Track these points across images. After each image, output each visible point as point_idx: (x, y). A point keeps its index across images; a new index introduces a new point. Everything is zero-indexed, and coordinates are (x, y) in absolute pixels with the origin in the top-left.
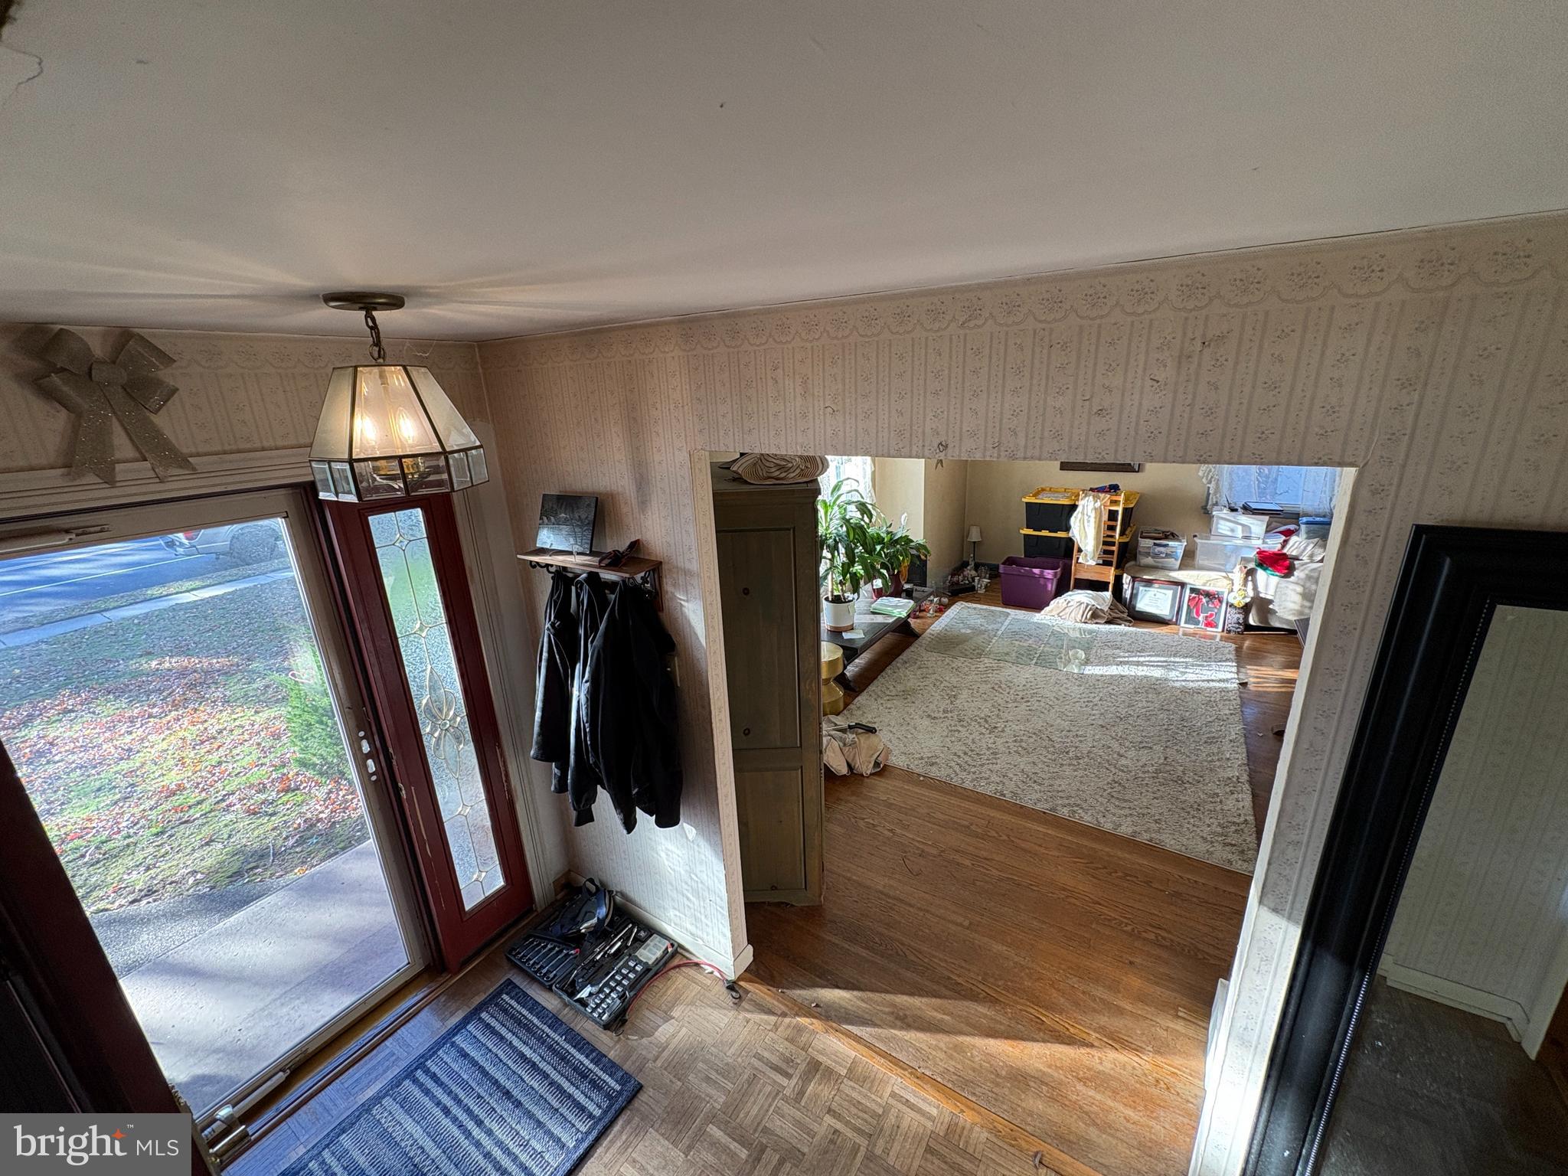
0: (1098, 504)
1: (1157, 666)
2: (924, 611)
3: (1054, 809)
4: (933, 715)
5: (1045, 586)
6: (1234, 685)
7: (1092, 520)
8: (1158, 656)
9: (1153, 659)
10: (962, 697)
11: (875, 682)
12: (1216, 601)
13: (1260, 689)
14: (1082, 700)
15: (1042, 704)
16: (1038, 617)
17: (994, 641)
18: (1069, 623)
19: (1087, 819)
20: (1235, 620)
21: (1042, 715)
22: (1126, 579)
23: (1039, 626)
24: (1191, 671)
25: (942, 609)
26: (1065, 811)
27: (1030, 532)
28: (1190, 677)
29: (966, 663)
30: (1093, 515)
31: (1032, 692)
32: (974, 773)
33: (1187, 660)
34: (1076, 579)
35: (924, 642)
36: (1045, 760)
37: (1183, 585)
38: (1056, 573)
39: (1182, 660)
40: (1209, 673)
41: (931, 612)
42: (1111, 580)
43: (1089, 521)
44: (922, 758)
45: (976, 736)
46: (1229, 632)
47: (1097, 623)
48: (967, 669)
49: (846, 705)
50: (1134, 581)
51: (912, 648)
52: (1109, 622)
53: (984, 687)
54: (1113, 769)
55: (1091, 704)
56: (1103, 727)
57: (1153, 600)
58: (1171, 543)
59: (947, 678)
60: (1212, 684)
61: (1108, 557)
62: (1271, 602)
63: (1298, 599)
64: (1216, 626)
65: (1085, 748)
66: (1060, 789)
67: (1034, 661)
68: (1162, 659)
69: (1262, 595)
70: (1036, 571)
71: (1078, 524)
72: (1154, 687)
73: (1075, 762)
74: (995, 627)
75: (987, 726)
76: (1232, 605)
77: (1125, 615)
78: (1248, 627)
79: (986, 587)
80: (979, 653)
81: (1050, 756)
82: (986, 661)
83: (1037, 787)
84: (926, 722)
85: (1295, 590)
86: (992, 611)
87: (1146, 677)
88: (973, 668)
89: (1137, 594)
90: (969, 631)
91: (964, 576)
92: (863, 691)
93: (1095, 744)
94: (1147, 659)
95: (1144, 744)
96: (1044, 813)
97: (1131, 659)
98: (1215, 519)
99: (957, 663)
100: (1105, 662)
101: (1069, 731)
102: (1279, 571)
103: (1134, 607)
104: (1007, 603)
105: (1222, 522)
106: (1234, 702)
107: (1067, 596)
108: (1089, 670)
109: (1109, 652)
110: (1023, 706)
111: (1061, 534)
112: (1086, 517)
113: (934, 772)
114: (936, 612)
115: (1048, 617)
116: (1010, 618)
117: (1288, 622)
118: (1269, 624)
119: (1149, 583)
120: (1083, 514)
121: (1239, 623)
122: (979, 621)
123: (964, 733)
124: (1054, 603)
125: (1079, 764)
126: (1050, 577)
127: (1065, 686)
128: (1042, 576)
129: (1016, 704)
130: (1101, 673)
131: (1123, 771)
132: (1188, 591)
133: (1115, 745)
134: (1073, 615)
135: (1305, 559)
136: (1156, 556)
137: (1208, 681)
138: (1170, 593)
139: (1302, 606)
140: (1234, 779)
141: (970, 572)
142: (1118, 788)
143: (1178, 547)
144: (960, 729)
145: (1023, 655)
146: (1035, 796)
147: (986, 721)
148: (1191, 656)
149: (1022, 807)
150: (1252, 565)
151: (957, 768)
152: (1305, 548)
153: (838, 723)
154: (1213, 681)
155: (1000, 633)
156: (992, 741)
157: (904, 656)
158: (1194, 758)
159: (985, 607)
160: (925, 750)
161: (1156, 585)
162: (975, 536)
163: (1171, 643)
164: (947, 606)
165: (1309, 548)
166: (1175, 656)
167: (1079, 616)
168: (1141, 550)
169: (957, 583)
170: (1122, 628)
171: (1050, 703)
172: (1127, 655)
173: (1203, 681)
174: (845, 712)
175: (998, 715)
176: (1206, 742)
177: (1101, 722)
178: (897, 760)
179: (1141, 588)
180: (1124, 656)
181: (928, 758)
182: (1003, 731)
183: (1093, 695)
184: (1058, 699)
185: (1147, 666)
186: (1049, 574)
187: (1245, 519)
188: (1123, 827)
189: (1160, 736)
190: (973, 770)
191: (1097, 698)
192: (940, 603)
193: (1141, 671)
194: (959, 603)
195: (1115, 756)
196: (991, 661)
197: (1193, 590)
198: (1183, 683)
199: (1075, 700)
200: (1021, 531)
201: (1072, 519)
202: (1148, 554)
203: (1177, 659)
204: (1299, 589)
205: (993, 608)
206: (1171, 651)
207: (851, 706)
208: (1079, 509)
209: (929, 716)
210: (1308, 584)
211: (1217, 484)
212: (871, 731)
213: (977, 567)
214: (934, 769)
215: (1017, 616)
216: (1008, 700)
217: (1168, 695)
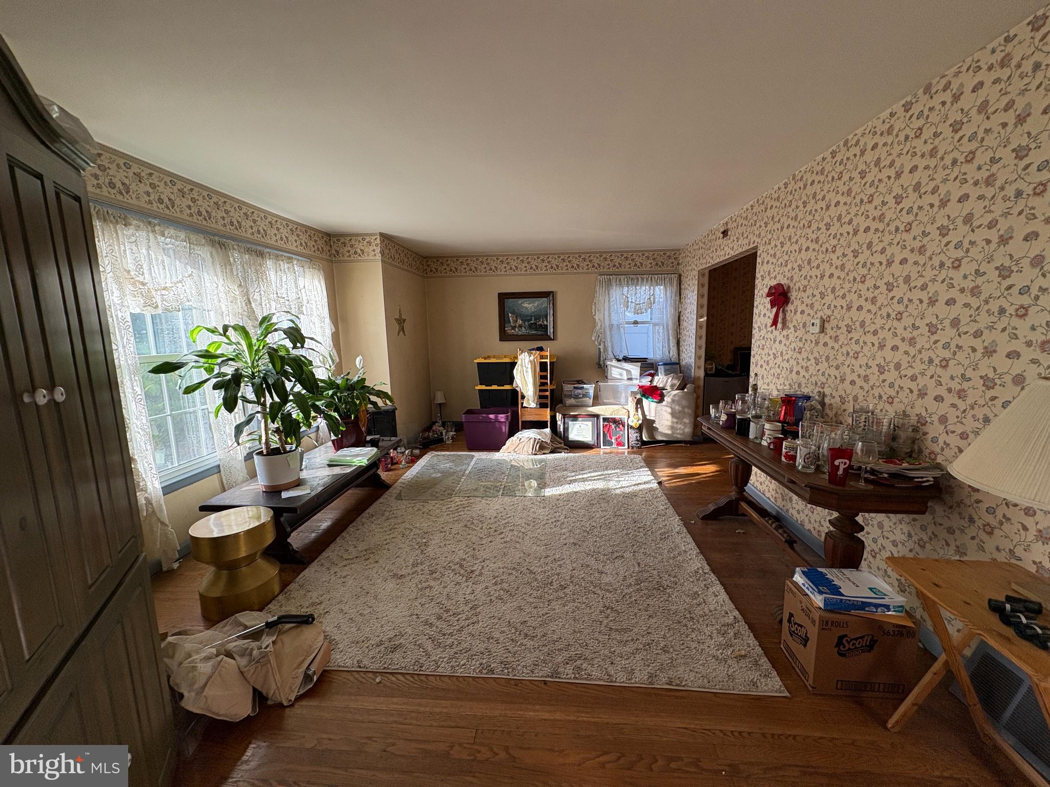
0: (532, 358)
1: (598, 479)
2: (397, 463)
3: (555, 673)
4: (400, 573)
5: (501, 429)
6: (655, 485)
7: (530, 370)
8: (595, 471)
9: (593, 474)
10: (434, 542)
11: (332, 546)
12: (621, 426)
13: (672, 485)
14: (550, 522)
15: (516, 533)
16: (497, 456)
17: (462, 480)
18: (523, 456)
19: (595, 674)
20: (635, 439)
21: (518, 546)
22: (559, 417)
23: (500, 463)
24: (623, 479)
25: (413, 460)
26: (569, 669)
27: (483, 387)
28: (624, 484)
29: (437, 506)
30: (529, 366)
31: (503, 522)
32: (451, 646)
33: (616, 471)
34: (522, 421)
35: (394, 491)
36: (531, 600)
37: (597, 416)
38: (507, 416)
39: (613, 472)
40: (635, 478)
41: (403, 463)
42: (548, 418)
43: (527, 372)
44: (381, 643)
45: (451, 588)
46: (633, 447)
47: (544, 454)
48: (438, 511)
49: (284, 585)
50: (564, 418)
51: (381, 500)
52: (552, 452)
53: (457, 527)
54: (599, 592)
55: (559, 523)
56: (575, 544)
57: (580, 431)
58: (585, 386)
59: (418, 525)
60: (641, 487)
61: (543, 401)
62: (654, 421)
63: (669, 417)
64: (624, 445)
65: (566, 572)
66: (555, 637)
67: (501, 492)
68: (599, 473)
69: (648, 417)
70: (492, 416)
71: (519, 375)
72: (603, 497)
73: (561, 594)
74: (464, 467)
75: (462, 572)
76: (632, 427)
77: (563, 445)
78: (644, 443)
79: (453, 438)
80: (449, 493)
81: (535, 594)
82: (457, 499)
83: (530, 643)
84: (391, 585)
85: (666, 411)
86: (459, 456)
87: (594, 490)
88: (444, 508)
89: (568, 428)
90: (439, 475)
91: (434, 431)
92: (313, 561)
93: (574, 565)
94: (589, 475)
95: (616, 555)
96: (545, 682)
97: (577, 477)
98: (609, 367)
99: (429, 506)
100: (559, 482)
101: (546, 557)
102: (656, 398)
103: (568, 437)
104: (471, 449)
105: (613, 369)
106: (662, 498)
107: (519, 435)
108: (549, 492)
109: (559, 474)
110: (498, 538)
111: (507, 387)
112: (525, 369)
113: (399, 661)
114: (408, 463)
115: (506, 454)
116: (474, 459)
117: (666, 435)
118: (654, 438)
119: (575, 418)
120: (522, 366)
121: (637, 440)
122: (448, 465)
123: (437, 587)
124: (508, 443)
125: (566, 595)
126: (503, 420)
127: (532, 510)
128: (497, 420)
129: (490, 539)
130: (558, 493)
131: (608, 591)
132: (601, 421)
133: (592, 562)
134: (525, 449)
135: (668, 388)
136: (576, 397)
137: (638, 484)
138: (590, 424)
139: (672, 422)
140: (701, 571)
141: (438, 427)
142: (613, 615)
143: (590, 388)
144: (432, 583)
145: (490, 488)
146: (530, 659)
147: (461, 566)
148: (617, 468)
149: (518, 682)
150: (639, 396)
151: (429, 646)
152: (667, 381)
153: (248, 624)
154: (640, 484)
155: (467, 472)
156: (469, 591)
157: (370, 510)
158: (660, 558)
159: (453, 453)
160: (386, 628)
161: (580, 419)
162: (440, 398)
163: (601, 461)
164: (419, 457)
165: (669, 380)
166: (607, 469)
167: (531, 449)
168: (565, 393)
169: (428, 438)
170: (563, 455)
171: (523, 530)
172: (573, 474)
173: (634, 485)
174: (280, 597)
175: (473, 556)
176: (661, 539)
177: (572, 541)
178: (344, 658)
179: (570, 423)
180: (571, 476)
181: (390, 640)
182: (481, 574)
183: (558, 514)
184: (529, 525)
185: (590, 480)
186: (502, 417)
187: (627, 366)
188: (637, 674)
189: (624, 542)
190: (449, 641)
191: (562, 517)
192: (412, 454)
193: (589, 486)
194: (429, 453)
195: (596, 575)
196: (461, 499)
197: (605, 420)
198: (622, 490)
199: (544, 522)
200: (476, 388)
201: (515, 372)
202: (570, 396)
203: (609, 472)
204: (669, 410)
205: (460, 453)
206: (605, 466)
207: (293, 586)
208: (519, 362)
209: (395, 575)
210: (673, 406)
211: (605, 345)
212: (306, 620)
213: (444, 425)
214: (397, 656)
215: (481, 457)
216: (481, 536)
217: (615, 501)
